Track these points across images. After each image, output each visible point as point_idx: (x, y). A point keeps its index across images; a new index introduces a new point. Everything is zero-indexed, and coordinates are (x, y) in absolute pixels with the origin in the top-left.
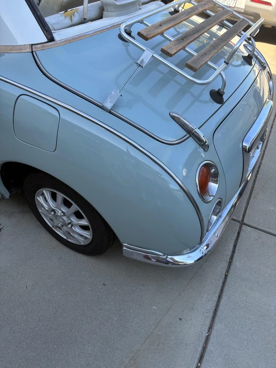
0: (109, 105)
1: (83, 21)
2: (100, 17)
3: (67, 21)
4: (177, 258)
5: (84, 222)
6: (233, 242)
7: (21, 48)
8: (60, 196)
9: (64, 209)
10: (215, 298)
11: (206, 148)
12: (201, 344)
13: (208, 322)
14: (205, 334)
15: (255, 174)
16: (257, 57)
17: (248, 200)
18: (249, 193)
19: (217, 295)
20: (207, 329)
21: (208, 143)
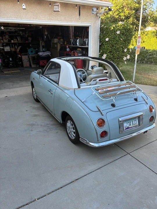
0: (83, 101)
1: (90, 85)
2: (96, 84)
3: (86, 85)
4: (90, 143)
5: (74, 131)
6: (121, 156)
7: (73, 89)
8: (71, 122)
9: (71, 126)
10: (103, 165)
11: (103, 115)
12: (91, 171)
13: (96, 169)
14: (94, 170)
15: (148, 143)
16: (145, 100)
17: (137, 149)
18: (139, 147)
19: (104, 165)
20: (95, 170)
21: (103, 114)
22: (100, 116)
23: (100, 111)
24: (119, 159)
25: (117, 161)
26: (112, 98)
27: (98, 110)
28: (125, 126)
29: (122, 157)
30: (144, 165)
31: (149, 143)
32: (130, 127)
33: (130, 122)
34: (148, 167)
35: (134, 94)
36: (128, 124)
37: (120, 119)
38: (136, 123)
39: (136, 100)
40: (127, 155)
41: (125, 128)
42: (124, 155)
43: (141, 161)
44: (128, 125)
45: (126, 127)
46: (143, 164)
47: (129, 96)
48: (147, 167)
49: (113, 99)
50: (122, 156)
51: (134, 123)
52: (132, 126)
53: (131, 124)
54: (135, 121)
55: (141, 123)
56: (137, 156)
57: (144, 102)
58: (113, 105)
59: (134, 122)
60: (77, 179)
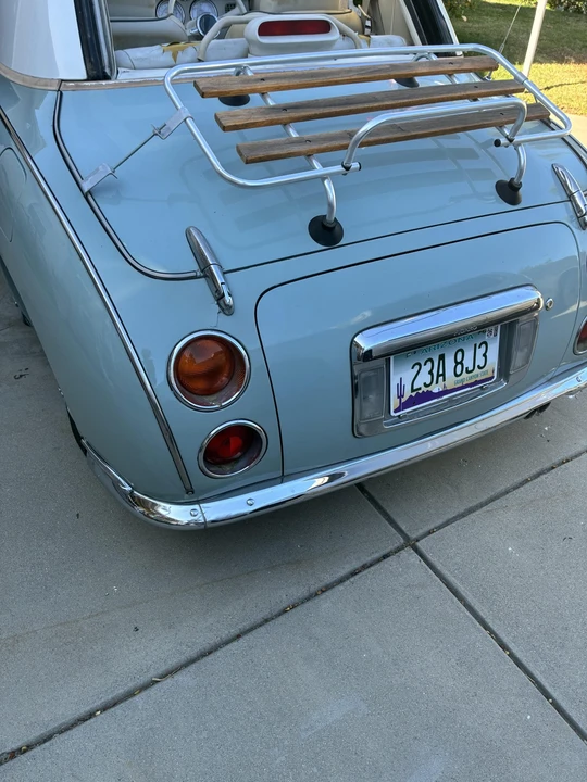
6: (356, 564)
10: (225, 634)
11: (227, 310)
12: (131, 685)
13: (174, 662)
14: (152, 674)
15: (538, 469)
16: (571, 197)
17: (471, 511)
18: (485, 498)
19: (234, 631)
20: (163, 669)
21: (228, 299)
22: (209, 321)
23: (206, 273)
24: (341, 581)
25: (325, 604)
26: (319, 170)
27: (192, 266)
28: (400, 387)
29: (365, 567)
30: (492, 633)
31: (548, 465)
32: (435, 389)
33: (442, 357)
34: (515, 651)
35: (497, 143)
36: (426, 369)
37: (364, 343)
38: (480, 361)
39: (509, 192)
40: (398, 550)
41: (400, 396)
42: (377, 555)
43: (478, 607)
44: (424, 377)
45: (408, 393)
46: (486, 627)
47: (466, 164)
48: (512, 655)
49: (323, 178)
50: (368, 559)
51: (468, 363)
52: (451, 381)
53: (449, 372)
54: (481, 351)
55: (518, 358)
56: (458, 560)
57: (563, 212)
58: (326, 232)
59: (469, 355)
60: (15, 746)
